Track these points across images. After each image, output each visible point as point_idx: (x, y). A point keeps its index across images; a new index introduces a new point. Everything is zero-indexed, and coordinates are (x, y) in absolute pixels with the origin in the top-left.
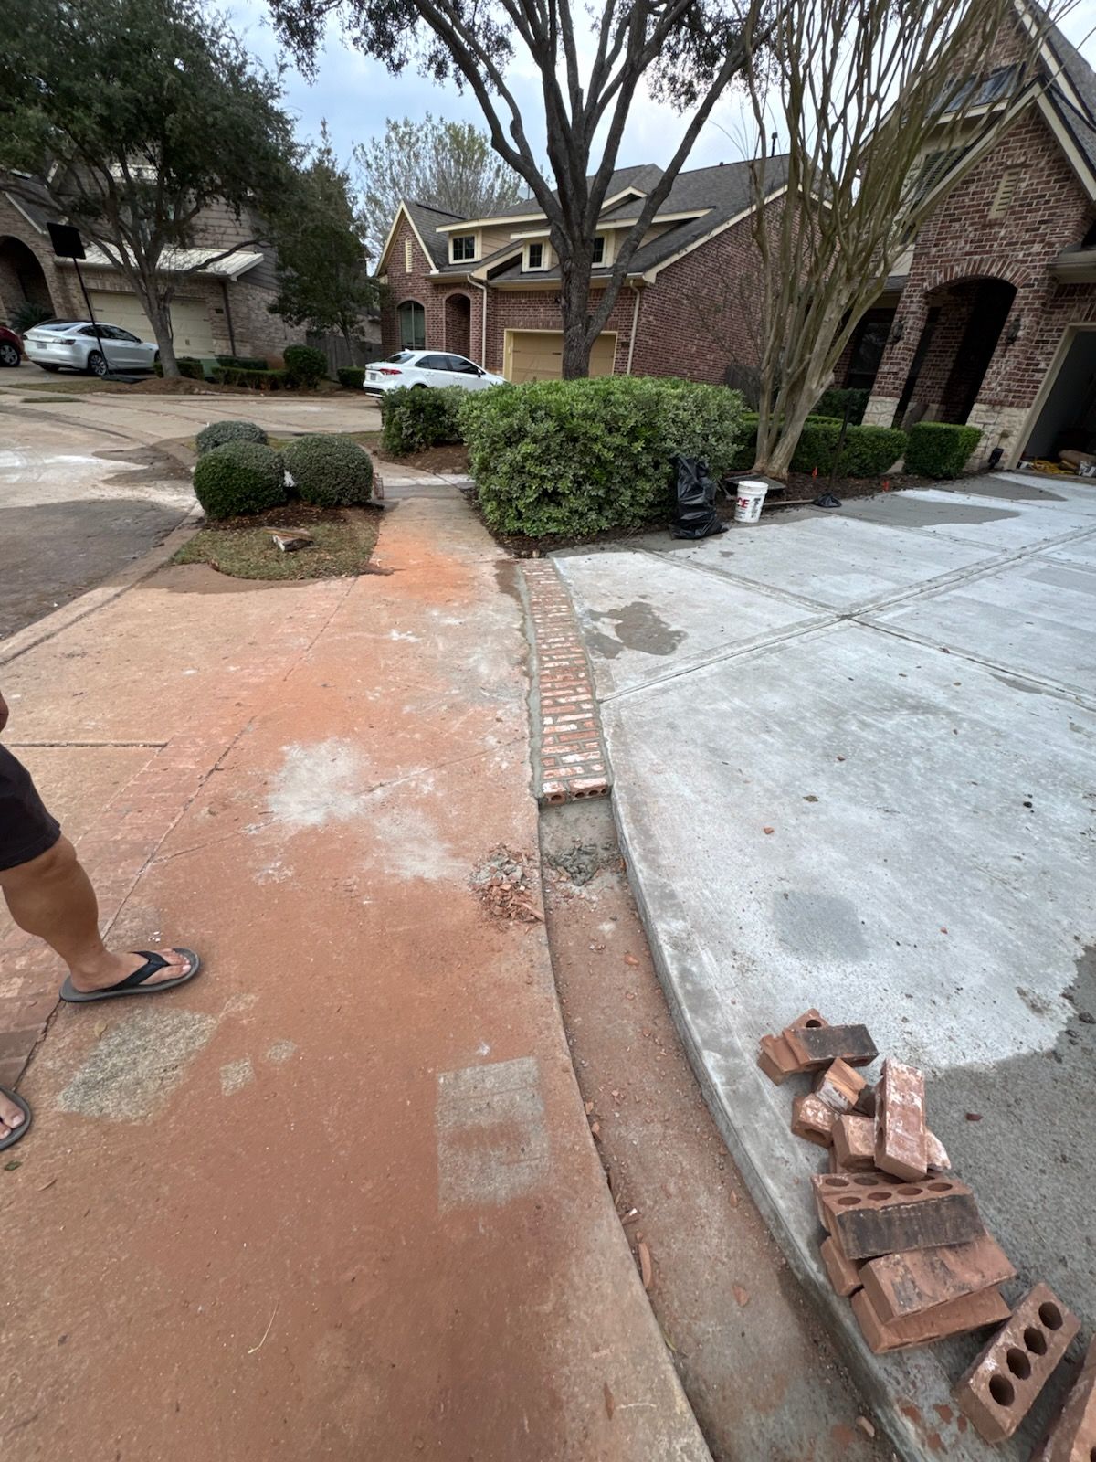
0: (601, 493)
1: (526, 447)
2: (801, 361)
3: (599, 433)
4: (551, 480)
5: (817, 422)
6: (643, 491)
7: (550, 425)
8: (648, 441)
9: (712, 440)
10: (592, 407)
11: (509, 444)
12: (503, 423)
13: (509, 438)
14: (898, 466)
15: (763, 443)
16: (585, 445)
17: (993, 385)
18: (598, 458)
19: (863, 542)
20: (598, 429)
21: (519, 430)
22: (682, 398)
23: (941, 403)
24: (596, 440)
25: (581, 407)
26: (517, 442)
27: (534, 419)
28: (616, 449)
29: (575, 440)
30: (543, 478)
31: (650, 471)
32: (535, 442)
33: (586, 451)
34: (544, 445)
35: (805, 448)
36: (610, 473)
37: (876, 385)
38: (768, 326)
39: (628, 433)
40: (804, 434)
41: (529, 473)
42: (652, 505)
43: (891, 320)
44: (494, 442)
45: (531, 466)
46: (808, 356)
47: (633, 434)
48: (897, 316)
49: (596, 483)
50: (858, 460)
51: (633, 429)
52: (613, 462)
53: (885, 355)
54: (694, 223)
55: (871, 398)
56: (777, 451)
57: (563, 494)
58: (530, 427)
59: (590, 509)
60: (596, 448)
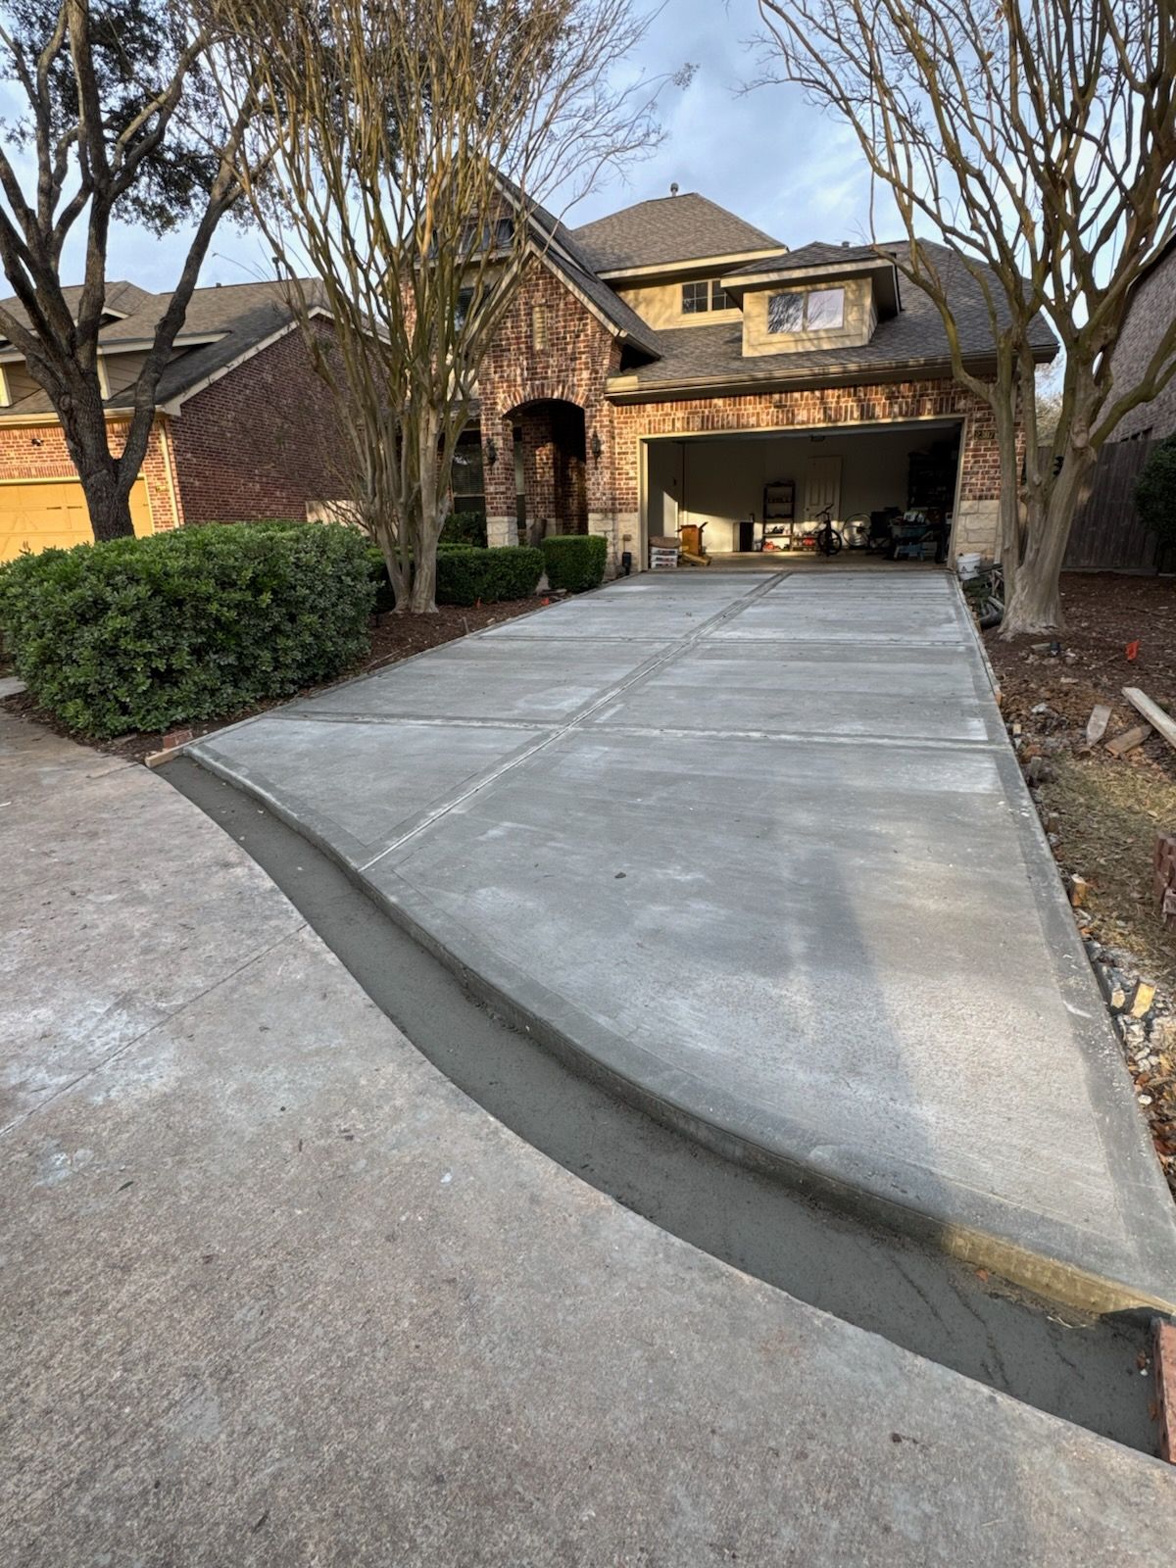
0: (231, 660)
1: (115, 622)
2: (410, 488)
3: (211, 591)
4: (159, 656)
5: (446, 549)
6: (286, 650)
7: (143, 590)
8: (274, 592)
9: (348, 580)
10: (193, 561)
11: (84, 620)
12: (70, 598)
13: (82, 615)
14: (543, 584)
15: (398, 580)
16: (195, 607)
17: (598, 495)
18: (217, 620)
19: (546, 658)
20: (207, 587)
21: (95, 602)
22: (297, 540)
23: (557, 517)
24: (208, 599)
25: (176, 564)
26: (96, 618)
27: (115, 588)
28: (237, 606)
29: (180, 603)
30: (148, 656)
31: (287, 627)
32: (124, 614)
33: (200, 614)
34: (138, 615)
35: (444, 579)
36: (238, 635)
37: (488, 507)
38: (361, 457)
39: (248, 587)
40: (439, 563)
41: (126, 652)
42: (300, 666)
43: (480, 442)
44: (59, 623)
45: (124, 643)
46: (416, 485)
47: (255, 586)
48: (484, 438)
49: (222, 650)
50: (504, 583)
51: (253, 580)
52: (237, 622)
53: (487, 476)
54: (208, 348)
55: (488, 519)
56: (417, 585)
57: (182, 672)
58: (109, 596)
59: (224, 682)
60: (213, 608)
